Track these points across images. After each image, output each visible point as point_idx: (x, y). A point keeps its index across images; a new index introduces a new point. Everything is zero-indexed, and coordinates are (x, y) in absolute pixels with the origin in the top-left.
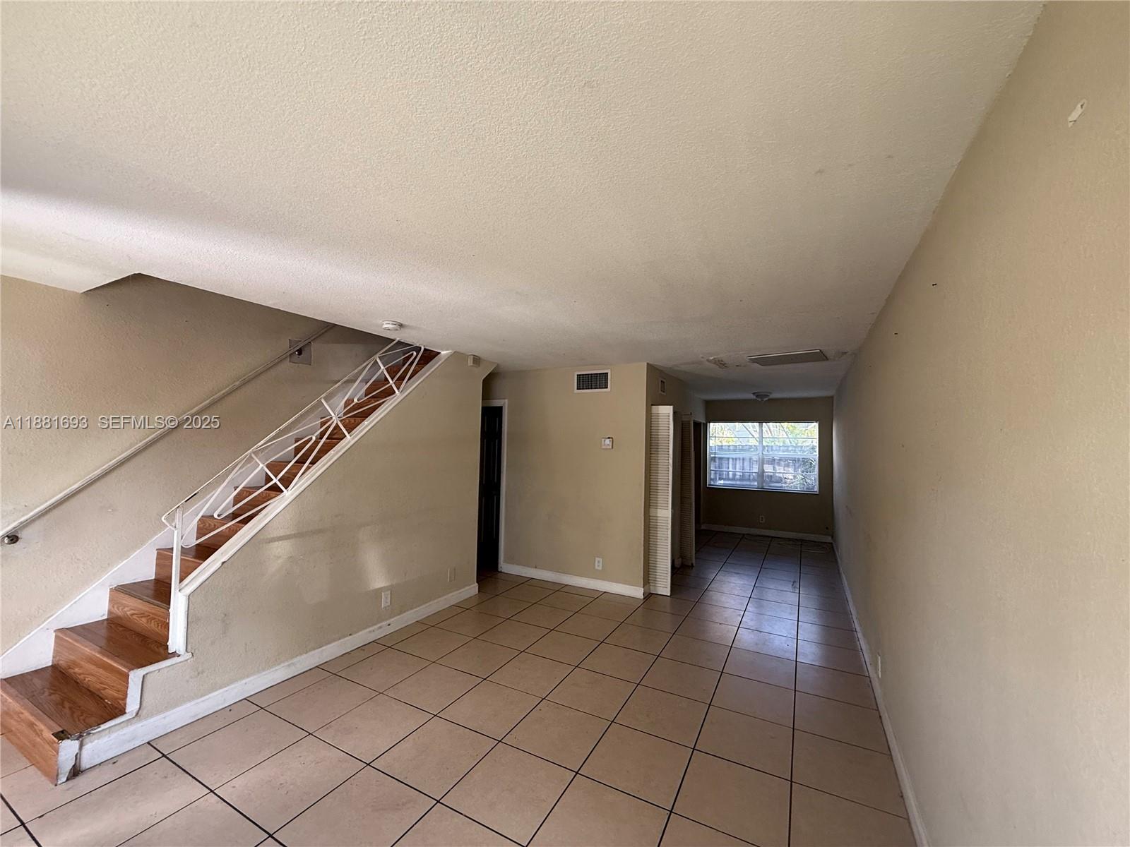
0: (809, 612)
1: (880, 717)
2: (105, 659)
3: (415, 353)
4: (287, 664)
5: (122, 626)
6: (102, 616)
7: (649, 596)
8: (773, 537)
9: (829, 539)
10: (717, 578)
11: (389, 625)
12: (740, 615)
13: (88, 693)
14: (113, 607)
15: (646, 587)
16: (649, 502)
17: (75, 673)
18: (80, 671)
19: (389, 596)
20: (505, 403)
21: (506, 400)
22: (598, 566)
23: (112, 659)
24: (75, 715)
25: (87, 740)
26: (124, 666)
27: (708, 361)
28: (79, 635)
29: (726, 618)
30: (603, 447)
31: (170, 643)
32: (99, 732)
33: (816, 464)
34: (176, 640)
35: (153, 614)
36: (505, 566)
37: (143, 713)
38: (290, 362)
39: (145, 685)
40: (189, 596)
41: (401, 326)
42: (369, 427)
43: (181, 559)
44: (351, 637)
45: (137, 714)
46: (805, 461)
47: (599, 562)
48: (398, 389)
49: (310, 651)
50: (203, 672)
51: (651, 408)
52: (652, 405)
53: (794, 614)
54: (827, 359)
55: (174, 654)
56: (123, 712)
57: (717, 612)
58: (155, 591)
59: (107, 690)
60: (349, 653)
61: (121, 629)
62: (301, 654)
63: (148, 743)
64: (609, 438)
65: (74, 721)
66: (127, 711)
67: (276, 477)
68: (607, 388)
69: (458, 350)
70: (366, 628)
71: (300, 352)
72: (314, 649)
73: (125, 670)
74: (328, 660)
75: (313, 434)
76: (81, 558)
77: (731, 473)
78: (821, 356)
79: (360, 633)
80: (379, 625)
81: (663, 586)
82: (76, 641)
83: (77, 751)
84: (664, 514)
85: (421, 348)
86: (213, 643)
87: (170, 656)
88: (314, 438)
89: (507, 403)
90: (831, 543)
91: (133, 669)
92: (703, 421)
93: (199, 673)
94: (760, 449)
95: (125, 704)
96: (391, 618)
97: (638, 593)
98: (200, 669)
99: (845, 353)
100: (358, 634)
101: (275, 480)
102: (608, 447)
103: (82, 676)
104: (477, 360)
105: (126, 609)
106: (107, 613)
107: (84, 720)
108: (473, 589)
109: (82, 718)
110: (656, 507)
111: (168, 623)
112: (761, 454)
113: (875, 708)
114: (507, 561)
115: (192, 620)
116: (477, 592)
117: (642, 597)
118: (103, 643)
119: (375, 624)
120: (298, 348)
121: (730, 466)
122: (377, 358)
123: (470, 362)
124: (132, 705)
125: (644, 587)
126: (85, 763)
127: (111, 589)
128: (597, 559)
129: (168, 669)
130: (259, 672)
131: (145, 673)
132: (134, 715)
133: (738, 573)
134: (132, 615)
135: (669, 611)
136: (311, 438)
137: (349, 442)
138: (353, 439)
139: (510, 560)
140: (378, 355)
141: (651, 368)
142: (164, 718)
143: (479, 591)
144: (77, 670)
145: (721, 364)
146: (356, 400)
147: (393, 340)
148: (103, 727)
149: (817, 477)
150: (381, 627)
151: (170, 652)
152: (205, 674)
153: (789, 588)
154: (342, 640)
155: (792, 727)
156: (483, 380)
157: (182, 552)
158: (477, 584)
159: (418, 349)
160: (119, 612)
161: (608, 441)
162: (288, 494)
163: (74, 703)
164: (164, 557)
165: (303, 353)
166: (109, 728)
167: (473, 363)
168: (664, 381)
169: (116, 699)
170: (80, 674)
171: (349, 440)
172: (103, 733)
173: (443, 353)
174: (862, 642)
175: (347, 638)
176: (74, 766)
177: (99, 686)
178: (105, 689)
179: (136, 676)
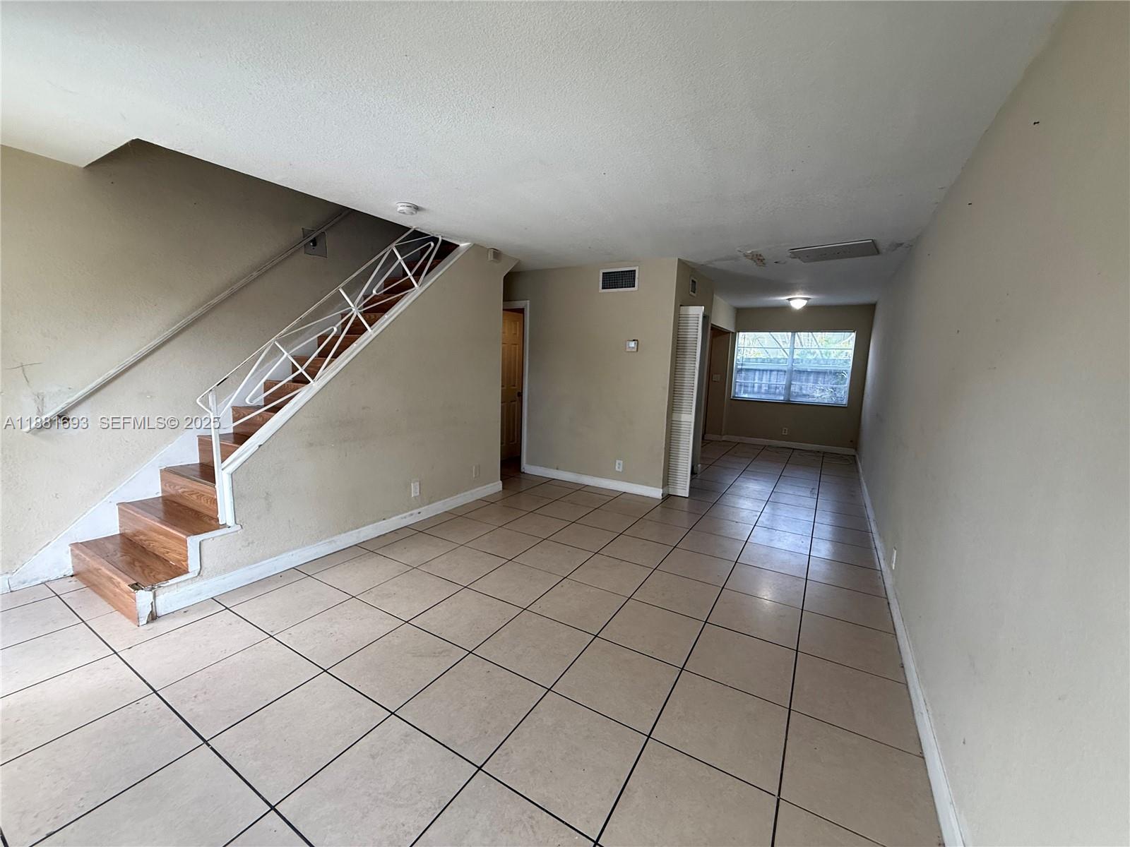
0: (827, 514)
1: (889, 603)
2: (164, 527)
3: (432, 244)
4: (328, 541)
5: (176, 503)
6: (156, 494)
7: (667, 497)
8: (794, 449)
9: (852, 452)
10: (736, 484)
11: (419, 513)
12: (756, 516)
13: (155, 556)
14: (165, 486)
15: (664, 489)
16: (673, 406)
17: (141, 540)
18: (144, 538)
19: (418, 487)
20: (527, 305)
21: (528, 301)
22: (619, 466)
23: (171, 528)
24: (146, 572)
25: (159, 592)
26: (183, 533)
27: (746, 256)
28: (139, 508)
29: (743, 517)
30: (628, 350)
31: (219, 516)
32: (168, 586)
33: (848, 377)
34: (225, 513)
35: (202, 491)
36: (527, 467)
37: (204, 573)
38: (305, 253)
39: (202, 549)
40: (232, 475)
41: (417, 208)
42: (390, 320)
43: (221, 444)
44: (385, 521)
45: (199, 574)
46: (836, 374)
47: (619, 464)
48: (417, 283)
49: (348, 531)
50: (253, 542)
51: (679, 310)
52: (681, 306)
53: (812, 516)
54: (878, 252)
55: (225, 525)
56: (186, 572)
57: (733, 512)
58: (201, 472)
59: (169, 554)
60: (384, 535)
61: (176, 505)
62: (340, 533)
63: (212, 598)
64: (634, 340)
65: (146, 577)
66: (189, 570)
67: (301, 366)
68: (634, 286)
69: (477, 243)
70: (397, 515)
71: (314, 242)
72: (352, 530)
73: (184, 537)
74: (365, 540)
75: (334, 325)
76: (128, 440)
77: (756, 385)
78: (872, 249)
79: (394, 518)
80: (410, 513)
81: (682, 488)
82: (137, 513)
83: (152, 600)
84: (688, 419)
85: (438, 239)
86: (259, 518)
87: (221, 527)
88: (335, 329)
89: (528, 304)
90: (854, 456)
91: (189, 536)
92: (732, 330)
93: (249, 544)
94: (790, 360)
95: (187, 565)
96: (420, 506)
97: (657, 493)
98: (250, 540)
99: (901, 244)
100: (391, 519)
101: (301, 370)
102: (634, 350)
103: (147, 542)
104: (497, 254)
105: (177, 487)
106: (160, 491)
107: (154, 576)
108: (497, 486)
109: (152, 574)
110: (680, 412)
111: (216, 499)
112: (790, 366)
113: (885, 596)
114: (530, 462)
115: (236, 496)
116: (501, 489)
117: (661, 498)
118: (161, 515)
119: (406, 512)
120: (311, 238)
121: (756, 378)
122: (393, 247)
123: (490, 256)
124: (193, 565)
125: (663, 488)
126: (160, 611)
127: (161, 470)
128: (618, 462)
129: (221, 538)
130: (303, 545)
131: (201, 540)
132: (197, 574)
133: (756, 480)
134: (183, 492)
135: (686, 510)
136: (333, 330)
137: (371, 335)
138: (375, 332)
139: (532, 462)
140: (394, 244)
141: (682, 264)
142: (224, 579)
143: (503, 488)
144: (141, 537)
145: (758, 259)
146: (374, 292)
147: (409, 229)
148: (171, 582)
149: (847, 389)
150: (412, 515)
151: (221, 523)
152: (255, 544)
153: (808, 494)
154: (375, 524)
155: (801, 608)
156: (505, 277)
157: (220, 439)
158: (501, 482)
159: (435, 240)
160: (171, 491)
161: (632, 344)
162: (315, 385)
163: (143, 562)
164: (205, 444)
165: (318, 244)
166: (177, 583)
167: (494, 258)
168: (695, 280)
169: (179, 561)
170: (145, 541)
171: (371, 333)
172: (172, 588)
173: (463, 245)
174: (877, 542)
175: (381, 522)
176: (151, 612)
177: (162, 550)
178: (168, 552)
179: (193, 541)
